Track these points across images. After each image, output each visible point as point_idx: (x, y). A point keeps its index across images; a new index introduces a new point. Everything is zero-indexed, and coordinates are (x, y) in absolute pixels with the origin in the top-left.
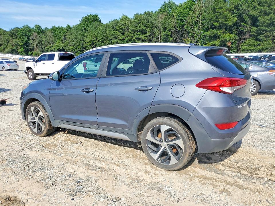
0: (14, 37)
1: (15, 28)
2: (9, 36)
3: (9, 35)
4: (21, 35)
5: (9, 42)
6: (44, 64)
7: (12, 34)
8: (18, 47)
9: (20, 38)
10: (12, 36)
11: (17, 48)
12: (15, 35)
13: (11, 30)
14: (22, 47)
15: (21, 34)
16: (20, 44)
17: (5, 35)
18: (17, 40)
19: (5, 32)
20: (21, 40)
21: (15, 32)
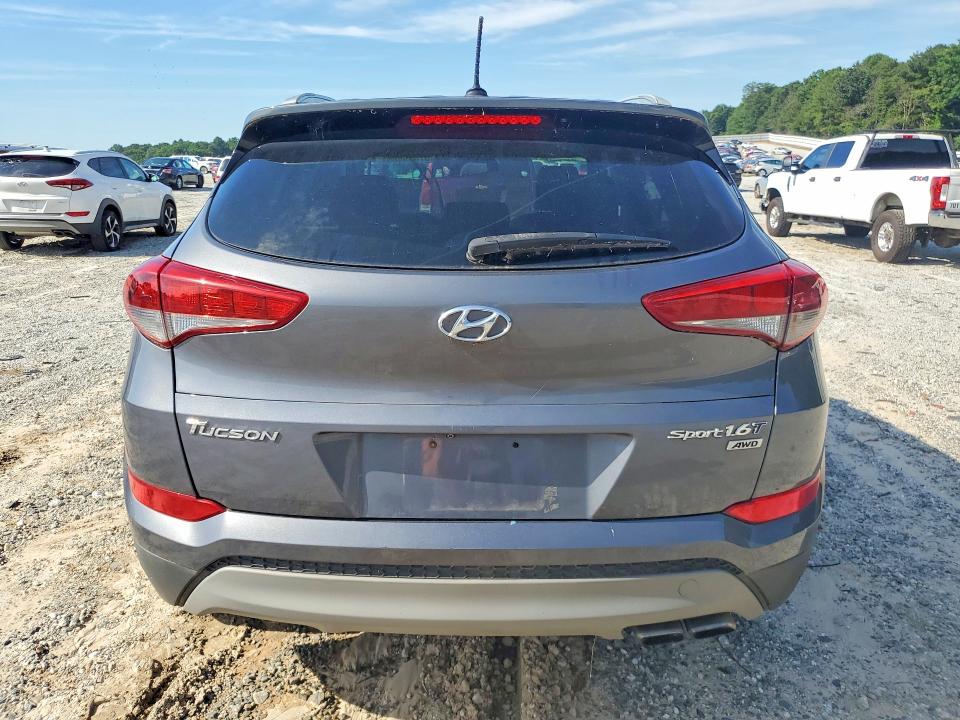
0: (916, 83)
1: (930, 50)
2: (902, 81)
3: (904, 75)
4: (946, 72)
5: (895, 100)
6: (813, 180)
7: (916, 72)
8: (923, 115)
9: (939, 83)
10: (913, 79)
11: (920, 120)
12: (925, 73)
13: (916, 58)
14: (936, 116)
15: (947, 66)
16: (933, 107)
17: (890, 76)
18: (925, 91)
19: (894, 64)
20: (941, 91)
21: (925, 63)
